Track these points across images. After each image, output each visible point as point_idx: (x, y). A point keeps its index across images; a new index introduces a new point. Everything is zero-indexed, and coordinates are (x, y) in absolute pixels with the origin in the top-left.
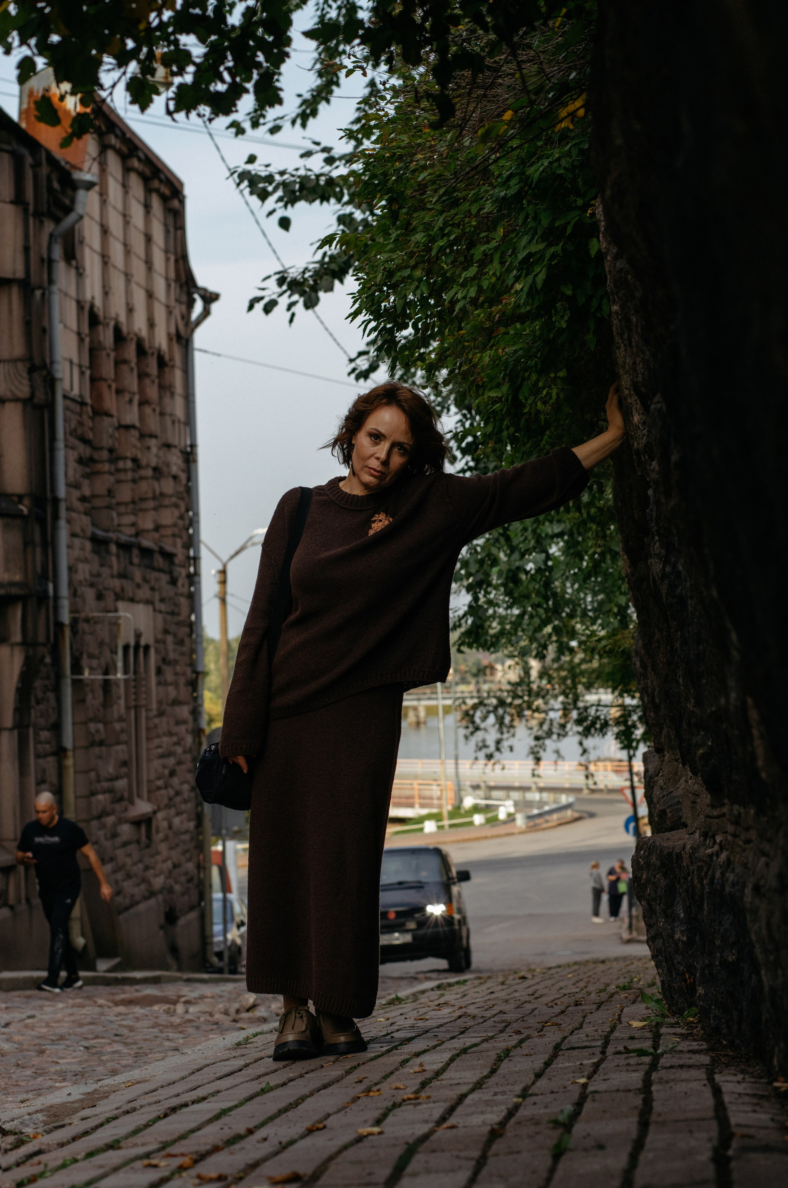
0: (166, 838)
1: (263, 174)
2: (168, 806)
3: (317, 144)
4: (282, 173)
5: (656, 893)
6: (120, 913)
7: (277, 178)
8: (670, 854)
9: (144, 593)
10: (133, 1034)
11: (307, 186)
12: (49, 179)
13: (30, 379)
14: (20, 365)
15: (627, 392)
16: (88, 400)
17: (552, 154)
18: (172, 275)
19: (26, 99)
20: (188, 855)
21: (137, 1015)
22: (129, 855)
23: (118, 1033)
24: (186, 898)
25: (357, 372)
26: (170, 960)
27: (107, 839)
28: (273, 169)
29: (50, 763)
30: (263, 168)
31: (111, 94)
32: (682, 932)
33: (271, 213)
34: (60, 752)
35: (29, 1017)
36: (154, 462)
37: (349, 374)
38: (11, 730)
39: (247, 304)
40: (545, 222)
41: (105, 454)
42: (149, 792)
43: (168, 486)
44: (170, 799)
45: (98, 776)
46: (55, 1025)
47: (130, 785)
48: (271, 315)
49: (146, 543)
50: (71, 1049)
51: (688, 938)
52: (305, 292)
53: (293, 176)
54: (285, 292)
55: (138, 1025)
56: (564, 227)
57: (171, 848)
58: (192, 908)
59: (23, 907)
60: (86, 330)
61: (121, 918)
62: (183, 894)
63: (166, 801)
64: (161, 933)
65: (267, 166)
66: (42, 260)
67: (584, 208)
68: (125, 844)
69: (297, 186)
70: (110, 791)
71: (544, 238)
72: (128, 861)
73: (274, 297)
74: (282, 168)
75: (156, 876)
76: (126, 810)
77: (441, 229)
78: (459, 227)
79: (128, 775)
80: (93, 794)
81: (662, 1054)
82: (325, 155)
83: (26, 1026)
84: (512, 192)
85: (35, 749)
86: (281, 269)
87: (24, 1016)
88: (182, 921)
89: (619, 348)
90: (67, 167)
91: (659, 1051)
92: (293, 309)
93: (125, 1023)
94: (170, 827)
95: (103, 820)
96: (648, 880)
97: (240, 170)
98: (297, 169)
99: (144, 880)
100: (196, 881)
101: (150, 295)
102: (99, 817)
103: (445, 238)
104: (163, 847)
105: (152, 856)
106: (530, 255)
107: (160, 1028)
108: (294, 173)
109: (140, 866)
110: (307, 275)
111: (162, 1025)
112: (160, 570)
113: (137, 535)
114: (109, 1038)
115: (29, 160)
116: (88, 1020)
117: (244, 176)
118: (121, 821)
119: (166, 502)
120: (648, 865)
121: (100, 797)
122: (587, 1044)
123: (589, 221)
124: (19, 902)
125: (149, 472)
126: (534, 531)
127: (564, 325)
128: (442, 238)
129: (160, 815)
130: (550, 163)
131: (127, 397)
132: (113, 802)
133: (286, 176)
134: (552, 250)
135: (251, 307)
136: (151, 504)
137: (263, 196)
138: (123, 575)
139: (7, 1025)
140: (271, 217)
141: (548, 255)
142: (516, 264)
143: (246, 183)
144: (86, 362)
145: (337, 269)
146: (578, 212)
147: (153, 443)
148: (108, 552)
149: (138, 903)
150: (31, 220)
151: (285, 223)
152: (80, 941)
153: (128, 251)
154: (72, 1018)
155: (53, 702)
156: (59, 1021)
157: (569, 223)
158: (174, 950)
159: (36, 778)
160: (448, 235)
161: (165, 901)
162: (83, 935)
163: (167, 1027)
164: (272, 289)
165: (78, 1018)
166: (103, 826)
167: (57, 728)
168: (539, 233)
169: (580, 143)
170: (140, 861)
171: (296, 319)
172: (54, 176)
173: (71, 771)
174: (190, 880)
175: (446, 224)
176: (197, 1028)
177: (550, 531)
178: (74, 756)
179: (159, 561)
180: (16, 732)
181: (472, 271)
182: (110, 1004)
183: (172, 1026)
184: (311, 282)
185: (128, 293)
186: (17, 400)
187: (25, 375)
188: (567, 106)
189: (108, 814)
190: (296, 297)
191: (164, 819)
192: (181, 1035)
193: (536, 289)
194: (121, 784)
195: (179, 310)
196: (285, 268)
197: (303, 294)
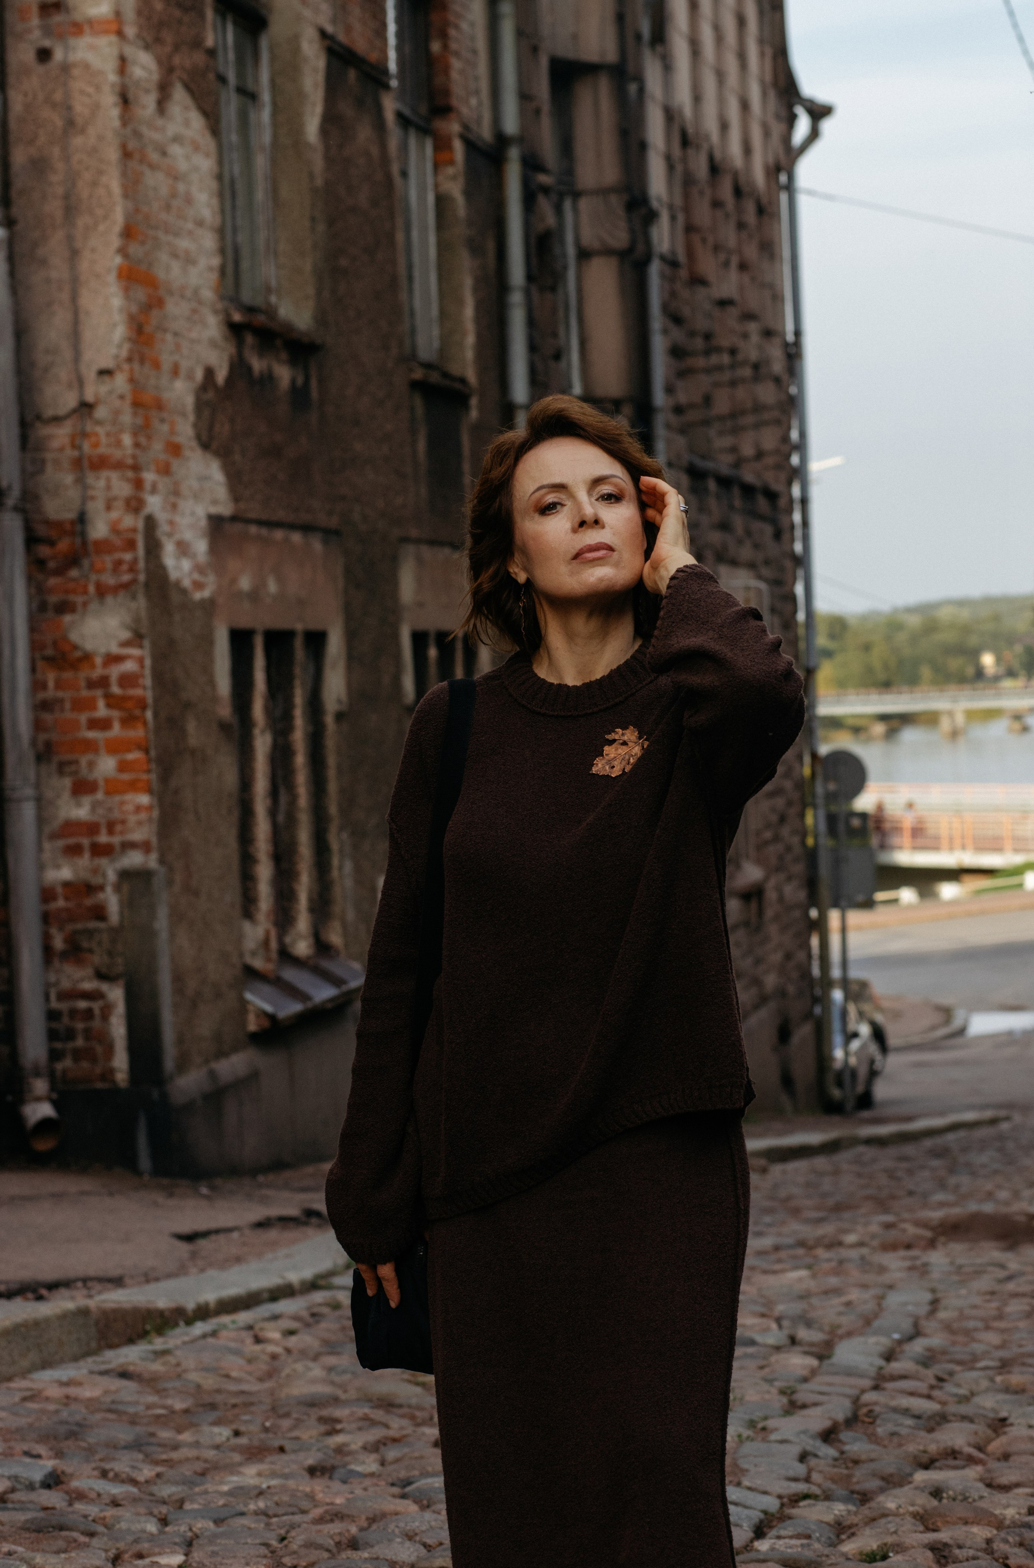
0: (777, 917)
2: (779, 869)
9: (746, 553)
13: (629, 222)
14: (614, 199)
16: (682, 260)
18: (768, 77)
24: (801, 1003)
26: (785, 1097)
36: (754, 355)
41: (699, 343)
42: (757, 849)
43: (767, 393)
44: (781, 858)
49: (749, 477)
57: (782, 931)
58: (805, 1018)
60: (677, 152)
62: (796, 998)
63: (776, 862)
64: (774, 1056)
75: (767, 972)
88: (796, 1038)
94: (781, 899)
99: (755, 980)
101: (745, 106)
104: (774, 930)
105: (762, 944)
112: (762, 518)
113: (737, 464)
119: (766, 416)
125: (747, 372)
129: (771, 883)
131: (722, 257)
136: (749, 419)
138: (724, 526)
144: (678, 201)
147: (753, 327)
148: (706, 490)
153: (719, 39)
158: (788, 1081)
161: (778, 1009)
170: (749, 953)
179: (762, 503)
185: (721, 101)
186: (607, 252)
187: (624, 214)
191: (775, 888)
195: (778, 129)
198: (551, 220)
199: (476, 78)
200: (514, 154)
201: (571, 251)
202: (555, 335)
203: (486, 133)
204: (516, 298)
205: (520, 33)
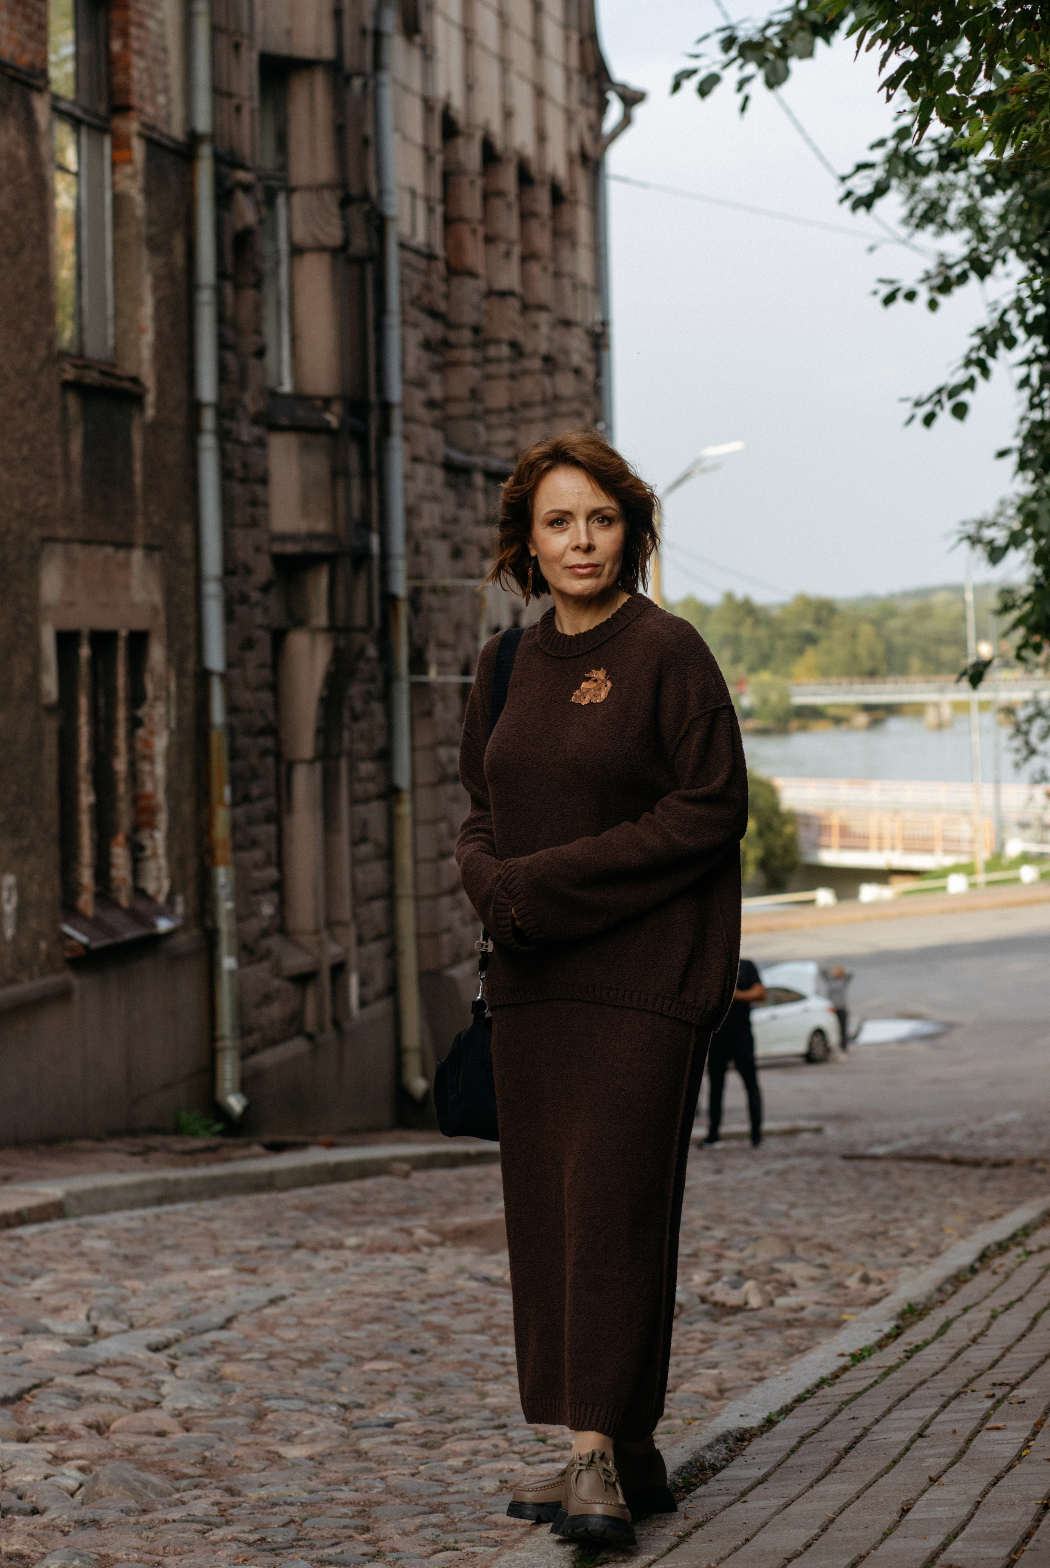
10: (443, 1349)
13: (343, 218)
14: (327, 195)
16: (440, 252)
18: (575, 64)
21: (460, 1298)
29: (374, 812)
34: (391, 794)
35: (273, 1302)
36: (545, 347)
38: (311, 762)
39: (671, 81)
41: (467, 335)
43: (566, 385)
45: (450, 827)
46: (314, 1321)
48: (710, 98)
52: (768, 59)
54: (734, 60)
55: (458, 1324)
59: (330, 1034)
60: (437, 143)
66: (364, 32)
73: (717, 68)
80: (443, 854)
85: (351, 790)
86: (723, 23)
87: (263, 1295)
92: (748, 89)
93: (435, 1318)
101: (540, 92)
107: (495, 1331)
110: (770, 33)
111: (498, 1326)
114: (399, 1359)
116: (372, 1311)
119: (562, 408)
124: (321, 1028)
125: (537, 364)
131: (502, 248)
135: (678, 86)
136: (537, 412)
139: (227, 1323)
144: (438, 193)
145: (821, 21)
147: (543, 318)
148: (470, 485)
152: (417, 1085)
153: (506, 26)
154: (346, 1306)
155: (380, 717)
156: (321, 1313)
159: (352, 835)
162: (424, 1069)
164: (713, 56)
166: (458, 902)
167: (385, 756)
171: (751, 105)
173: (408, 822)
178: (413, 800)
180: (318, 766)
184: (778, 43)
185: (506, 88)
186: (321, 249)
187: (335, 210)
195: (586, 116)
196: (734, 21)
197: (762, 63)
198: (251, 217)
199: (165, 77)
200: (205, 152)
201: (283, 247)
202: (258, 332)
203: (177, 132)
204: (205, 297)
205: (218, 30)
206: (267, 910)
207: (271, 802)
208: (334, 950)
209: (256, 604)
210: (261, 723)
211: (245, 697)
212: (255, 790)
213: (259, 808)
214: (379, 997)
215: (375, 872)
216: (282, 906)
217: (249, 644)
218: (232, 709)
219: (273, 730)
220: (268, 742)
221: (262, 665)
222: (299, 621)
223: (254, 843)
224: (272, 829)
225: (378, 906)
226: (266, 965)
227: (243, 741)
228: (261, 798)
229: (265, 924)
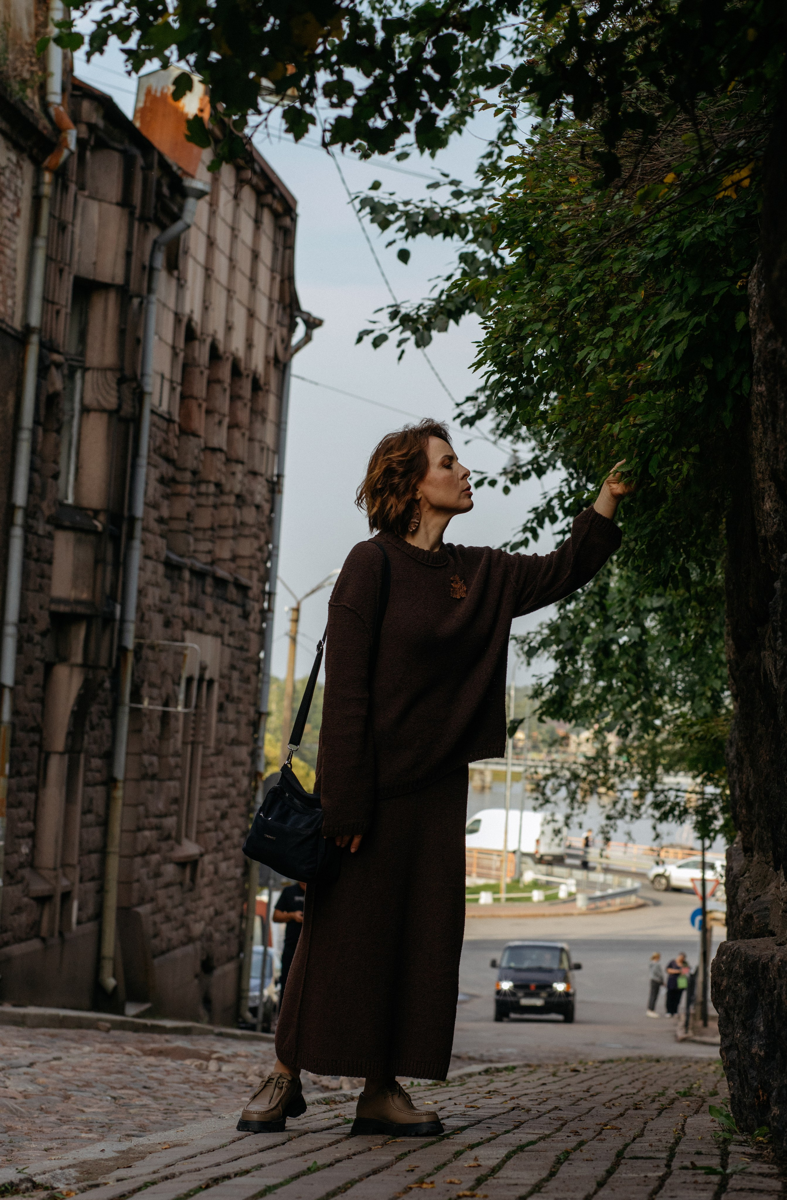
0: (211, 883)
1: (386, 202)
2: (216, 850)
3: (446, 176)
4: (406, 203)
5: (735, 1002)
6: (154, 957)
7: (401, 207)
8: (756, 963)
9: (214, 624)
10: (162, 1088)
11: (431, 219)
12: (159, 184)
13: (119, 391)
14: (109, 375)
15: (759, 476)
16: (176, 418)
17: (706, 220)
18: (276, 295)
19: (142, 98)
20: (231, 903)
21: (168, 1068)
22: (171, 897)
23: (147, 1085)
24: (225, 947)
25: (463, 417)
26: (202, 1011)
27: (149, 878)
28: (397, 199)
29: (98, 793)
30: (387, 196)
31: (266, 119)
32: (760, 1047)
33: (390, 244)
34: (110, 782)
35: (55, 1059)
36: (237, 489)
37: (454, 419)
38: (62, 754)
39: (356, 337)
40: (692, 289)
41: (188, 476)
42: (198, 833)
43: (249, 515)
44: (219, 843)
45: (147, 810)
46: (82, 1070)
47: (179, 823)
48: (379, 349)
49: (221, 573)
50: (98, 1097)
51: (766, 1053)
52: (418, 329)
53: (417, 207)
54: (397, 327)
55: (168, 1079)
56: (711, 297)
57: (215, 894)
58: (230, 959)
59: (55, 940)
60: (181, 344)
61: (156, 961)
62: (222, 943)
63: (214, 844)
64: (196, 981)
65: (391, 194)
66: (144, 267)
67: (734, 280)
68: (168, 885)
69: (421, 218)
70: (158, 828)
71: (688, 307)
72: (169, 903)
73: (385, 331)
74: (406, 198)
75: (196, 921)
76: (172, 849)
77: (579, 285)
78: (598, 285)
79: (178, 814)
80: (140, 829)
81: (731, 1175)
82: (453, 188)
83: (51, 1068)
84: (661, 254)
85: (85, 776)
86: (392, 302)
87: (50, 1057)
88: (218, 972)
89: (756, 429)
90: (179, 173)
91: (728, 1171)
92: (403, 346)
93: (154, 1075)
94: (216, 872)
95: (147, 857)
96: (728, 988)
97: (362, 196)
98: (422, 201)
99: (184, 925)
100: (237, 931)
101: (251, 314)
102: (143, 854)
103: (583, 295)
104: (207, 892)
105: (194, 900)
106: (672, 323)
107: (191, 1084)
108: (419, 204)
109: (181, 909)
110: (421, 312)
111: (193, 1082)
112: (233, 603)
113: (213, 563)
114: (137, 1090)
115: (140, 161)
116: (117, 1068)
117: (365, 202)
118: (166, 860)
119: (246, 532)
120: (730, 971)
121: (147, 833)
122: (651, 1154)
123: (738, 294)
124: (52, 935)
125: (232, 499)
126: (632, 603)
127: (700, 399)
128: (579, 294)
129: (207, 858)
130: (704, 229)
131: (217, 418)
132: (159, 840)
133: (409, 207)
134: (696, 319)
135: (359, 340)
136: (230, 532)
137: (384, 225)
138: (194, 604)
139: (31, 1065)
140: (390, 248)
141: (691, 325)
142: (657, 330)
143: (368, 209)
144: (178, 378)
145: (453, 309)
146: (727, 283)
147: (239, 468)
148: (180, 578)
149: (174, 948)
150: (136, 224)
151: (404, 256)
152: (111, 982)
153: (232, 266)
154: (100, 1064)
155: (108, 729)
156: (85, 1067)
157: (717, 293)
158: (207, 1001)
159: (83, 807)
160: (587, 292)
161: (203, 948)
162: (114, 976)
163: (198, 1084)
164: (384, 323)
165: (106, 1065)
166: (147, 864)
167: (109, 756)
168: (685, 300)
169: (737, 211)
170: (181, 904)
171: (405, 356)
172: (165, 181)
173: (120, 803)
174: (231, 930)
175: (584, 280)
176: (230, 1088)
177: (648, 605)
178: (124, 788)
179: (233, 592)
180: (66, 757)
181: (608, 332)
182: (139, 1053)
183: (204, 1083)
184: (425, 320)
185: (229, 309)
186: (102, 410)
187: (114, 385)
188: (733, 174)
189: (153, 852)
190: (408, 334)
191: (211, 863)
192: (213, 1095)
193: (675, 359)
194: (170, 822)
195: (279, 332)
196: (399, 302)
197: (415, 331)
198: (59, 385)
199: (14, 287)
200: (35, 339)
201: (77, 406)
202: (56, 462)
203: (17, 324)
204: (25, 436)
205: (49, 259)
206: (25, 850)
207: (33, 778)
208: (65, 882)
209: (37, 644)
210: (33, 724)
211: (25, 706)
212: (25, 769)
213: (25, 781)
214: (89, 920)
215: (95, 835)
216: (34, 848)
217: (30, 670)
218: (15, 712)
219: (38, 729)
220: (36, 737)
221: (37, 686)
222: (63, 659)
223: (20, 804)
224: (32, 796)
225: (94, 857)
226: (20, 887)
227: (20, 734)
228: (27, 774)
229: (22, 860)
